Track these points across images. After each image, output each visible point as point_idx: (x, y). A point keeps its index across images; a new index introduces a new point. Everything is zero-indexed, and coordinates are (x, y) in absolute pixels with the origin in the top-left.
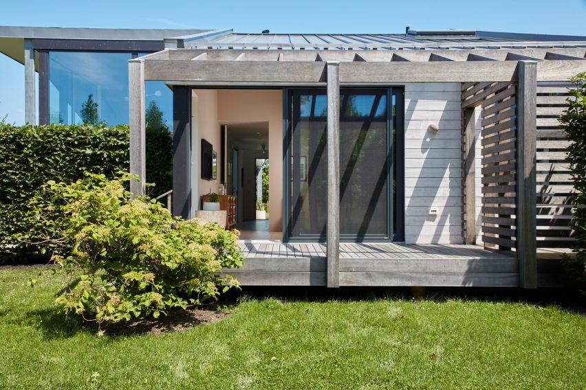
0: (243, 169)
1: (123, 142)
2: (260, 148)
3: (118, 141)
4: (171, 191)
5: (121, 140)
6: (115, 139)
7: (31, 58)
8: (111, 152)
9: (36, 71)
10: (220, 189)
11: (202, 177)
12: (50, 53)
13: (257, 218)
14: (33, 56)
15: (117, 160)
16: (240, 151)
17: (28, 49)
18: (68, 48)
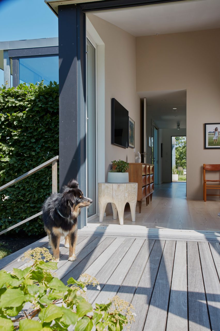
0: (162, 144)
1: (22, 103)
2: (175, 127)
3: (16, 102)
4: (57, 157)
5: (20, 101)
6: (14, 100)
7: (7, 65)
8: (9, 115)
9: (11, 74)
10: (137, 158)
11: (112, 143)
12: (20, 59)
13: (173, 181)
14: (9, 63)
15: (15, 123)
16: (160, 130)
17: (5, 58)
18: (32, 55)
